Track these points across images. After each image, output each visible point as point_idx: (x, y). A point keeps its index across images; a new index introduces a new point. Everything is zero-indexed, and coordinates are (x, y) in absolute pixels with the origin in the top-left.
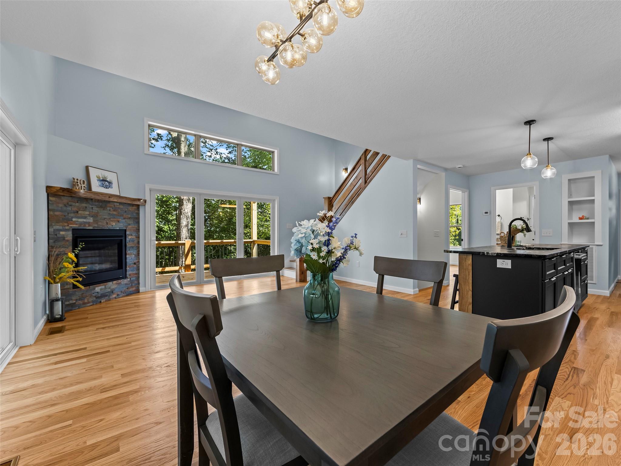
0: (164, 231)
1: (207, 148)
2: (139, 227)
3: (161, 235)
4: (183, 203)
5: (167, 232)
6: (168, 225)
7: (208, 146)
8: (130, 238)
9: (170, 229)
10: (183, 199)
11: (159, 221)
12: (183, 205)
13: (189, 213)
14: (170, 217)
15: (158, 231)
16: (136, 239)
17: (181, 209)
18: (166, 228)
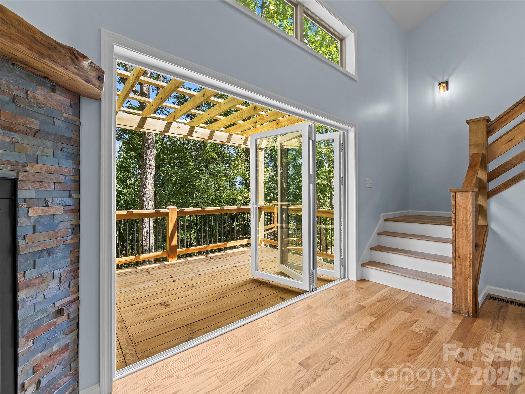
0: (123, 195)
1: (164, 114)
2: (79, 175)
3: (121, 198)
4: (146, 162)
5: (125, 195)
6: (127, 188)
7: (165, 112)
8: (40, 213)
9: (128, 193)
10: (146, 159)
11: (118, 185)
12: (145, 165)
13: (152, 173)
14: (129, 182)
15: (118, 194)
16: (66, 217)
17: (144, 169)
18: (125, 191)
